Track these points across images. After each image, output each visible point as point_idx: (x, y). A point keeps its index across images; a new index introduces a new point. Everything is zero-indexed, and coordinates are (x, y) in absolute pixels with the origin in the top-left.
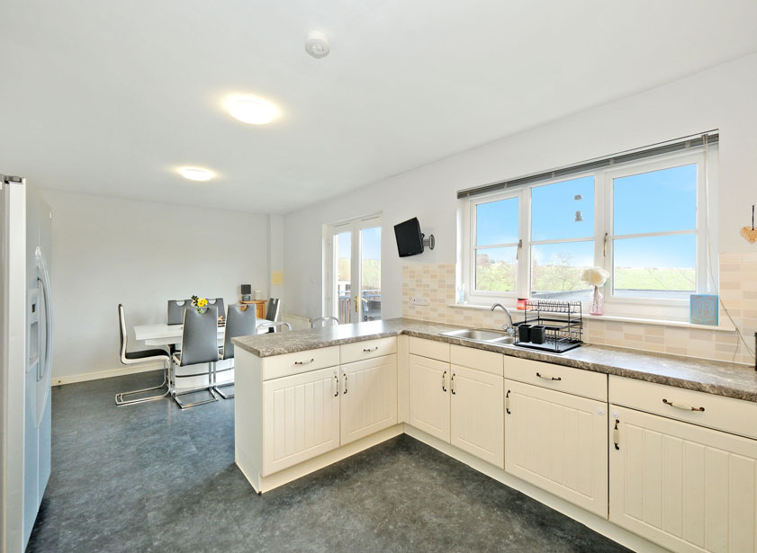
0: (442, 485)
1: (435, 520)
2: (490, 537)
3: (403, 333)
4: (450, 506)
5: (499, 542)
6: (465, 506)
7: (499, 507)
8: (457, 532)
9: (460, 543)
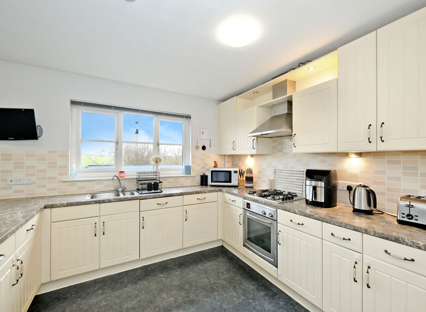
0: (112, 291)
1: (134, 303)
2: (159, 285)
3: (45, 207)
4: (130, 292)
5: (163, 284)
6: (136, 287)
7: (146, 276)
8: (148, 296)
9: (155, 297)
